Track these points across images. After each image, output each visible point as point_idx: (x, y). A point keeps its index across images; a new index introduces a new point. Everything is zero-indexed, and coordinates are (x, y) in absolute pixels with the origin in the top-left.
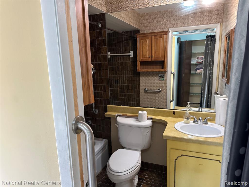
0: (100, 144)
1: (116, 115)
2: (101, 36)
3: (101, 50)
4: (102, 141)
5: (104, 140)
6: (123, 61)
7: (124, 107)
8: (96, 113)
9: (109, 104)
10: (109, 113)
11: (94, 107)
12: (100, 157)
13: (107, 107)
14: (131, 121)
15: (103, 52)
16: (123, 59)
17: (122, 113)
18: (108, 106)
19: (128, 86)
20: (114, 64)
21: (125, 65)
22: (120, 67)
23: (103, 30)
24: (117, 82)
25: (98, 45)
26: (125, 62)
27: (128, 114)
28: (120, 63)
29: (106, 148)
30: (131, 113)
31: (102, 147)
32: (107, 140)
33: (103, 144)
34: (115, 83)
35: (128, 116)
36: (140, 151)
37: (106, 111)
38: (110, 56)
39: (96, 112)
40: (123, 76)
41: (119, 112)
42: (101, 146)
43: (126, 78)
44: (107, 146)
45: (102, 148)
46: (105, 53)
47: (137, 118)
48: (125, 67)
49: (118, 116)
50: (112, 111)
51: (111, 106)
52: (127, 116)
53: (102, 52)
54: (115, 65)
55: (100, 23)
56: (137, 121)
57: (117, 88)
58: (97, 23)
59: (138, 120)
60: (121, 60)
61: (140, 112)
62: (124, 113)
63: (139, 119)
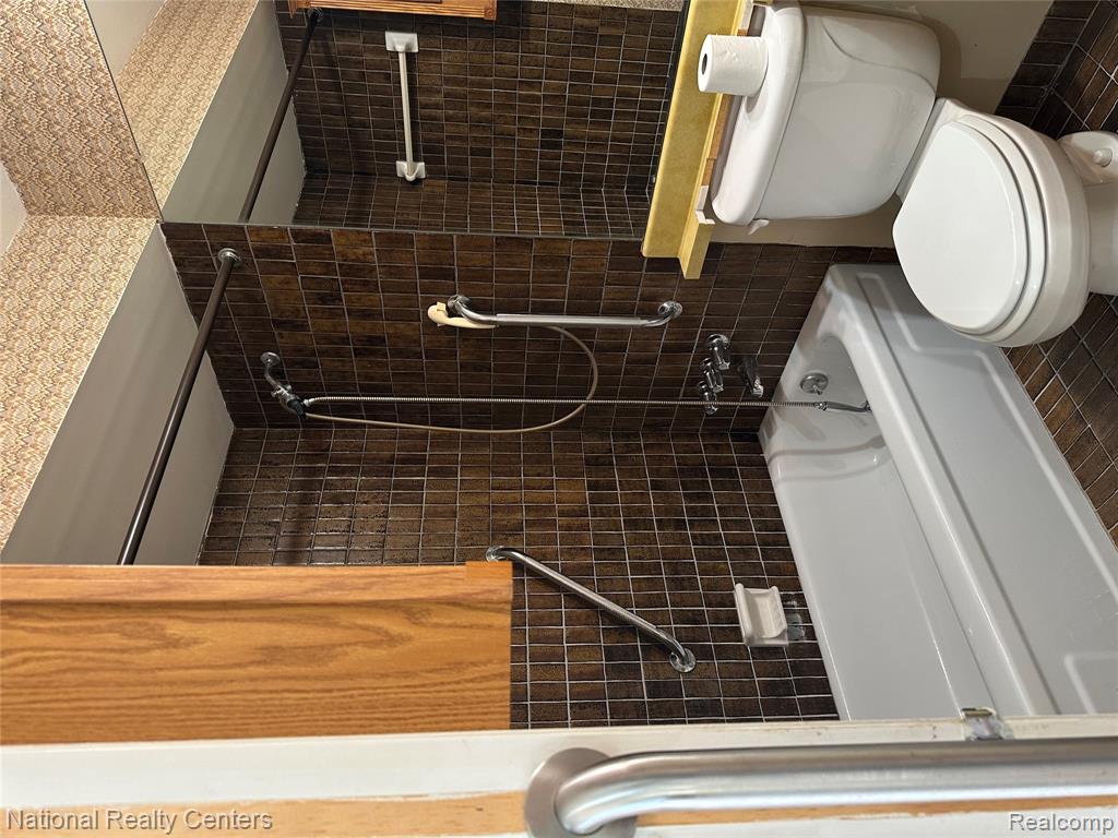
0: (842, 316)
1: (701, 218)
2: (281, 252)
3: (353, 260)
4: (829, 297)
5: (828, 283)
6: (439, 92)
7: (667, 169)
8: (680, 310)
9: (639, 245)
10: (688, 253)
11: (645, 322)
12: (909, 326)
13: (651, 260)
14: (752, 140)
15: (361, 252)
16: (430, 91)
17: (694, 182)
18: (645, 251)
19: (574, 76)
20: (457, 144)
21: (464, 82)
22: (472, 110)
23: (251, 241)
24: (552, 137)
25: (329, 269)
26: (447, 81)
27: (707, 153)
28: (451, 112)
29: (873, 281)
30: (705, 132)
31: (859, 310)
32: (833, 268)
33: (847, 300)
34: (558, 146)
35: (717, 149)
36: (940, 101)
37: (674, 263)
38: (416, 159)
39: (673, 310)
40: (523, 98)
41: (688, 200)
42: (854, 313)
43: (530, 85)
44: (862, 275)
45: (867, 306)
46: (365, 241)
47: (736, 101)
48: (472, 84)
49: (708, 211)
50: (677, 237)
51: (651, 239)
52: (720, 152)
53: (364, 254)
54: (464, 139)
55: (218, 251)
56: (753, 107)
57: (582, 138)
58: (219, 262)
59: (752, 101)
60: (437, 106)
61: (703, 82)
62: (698, 168)
63: (748, 91)
